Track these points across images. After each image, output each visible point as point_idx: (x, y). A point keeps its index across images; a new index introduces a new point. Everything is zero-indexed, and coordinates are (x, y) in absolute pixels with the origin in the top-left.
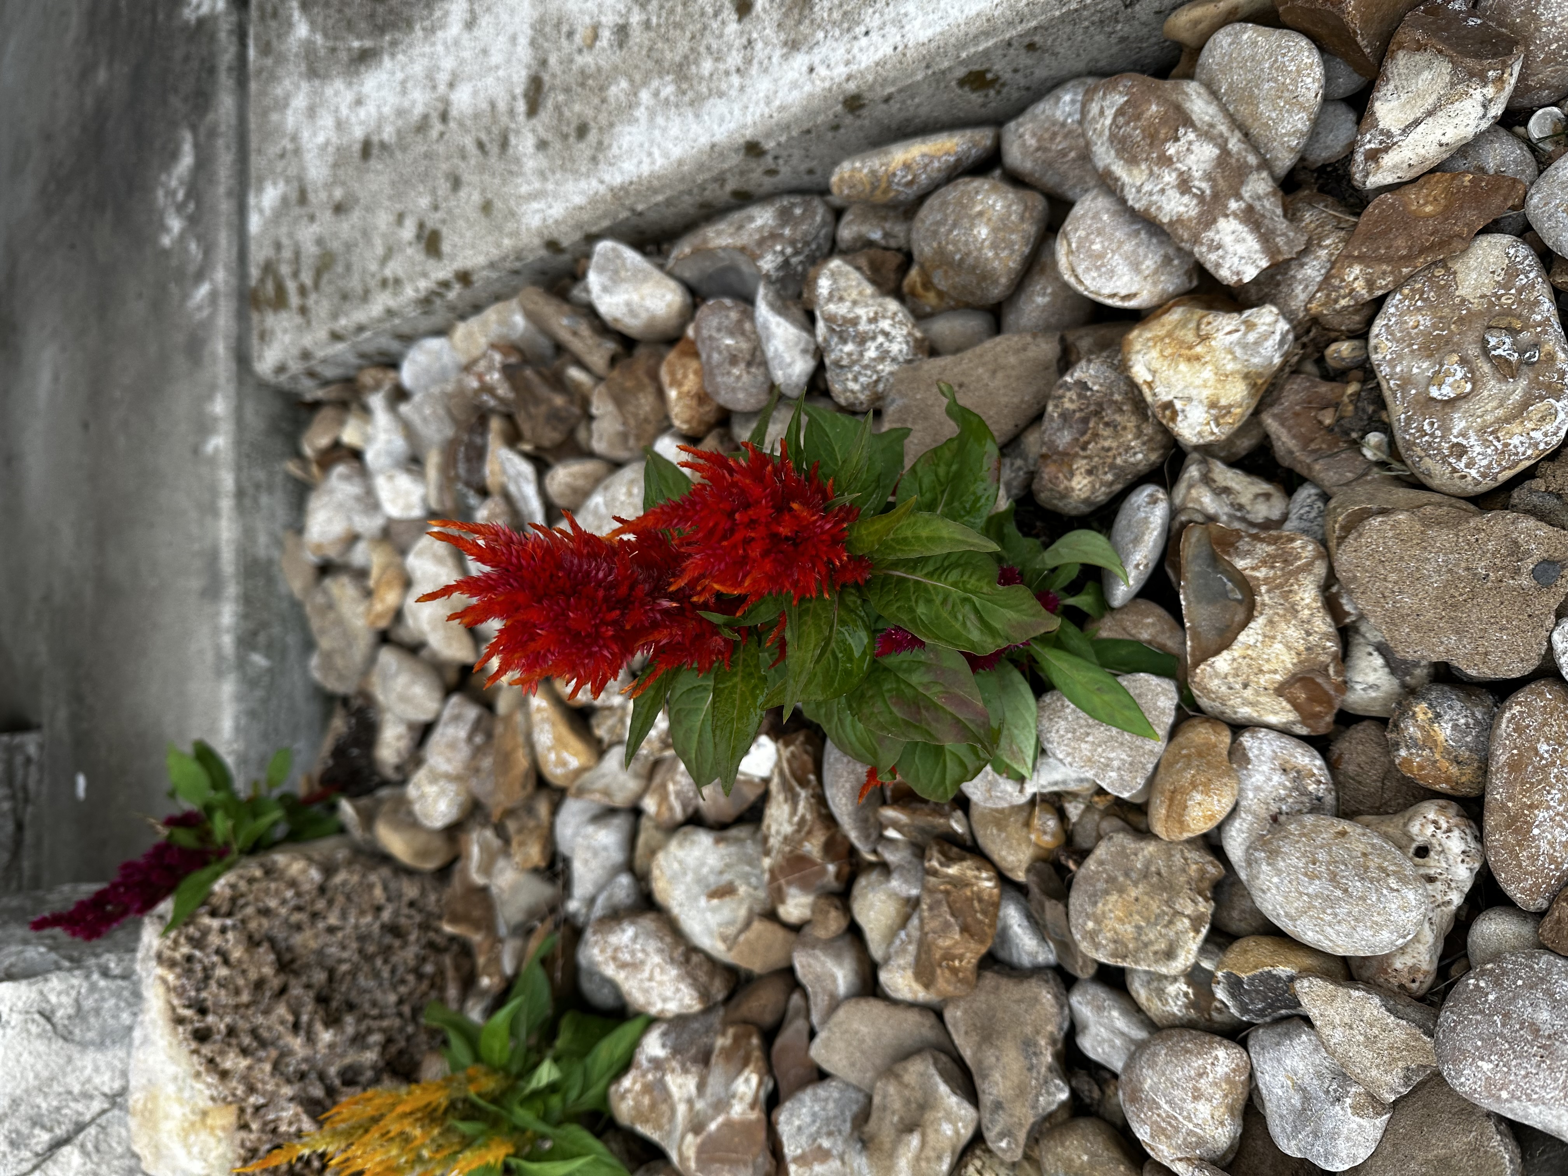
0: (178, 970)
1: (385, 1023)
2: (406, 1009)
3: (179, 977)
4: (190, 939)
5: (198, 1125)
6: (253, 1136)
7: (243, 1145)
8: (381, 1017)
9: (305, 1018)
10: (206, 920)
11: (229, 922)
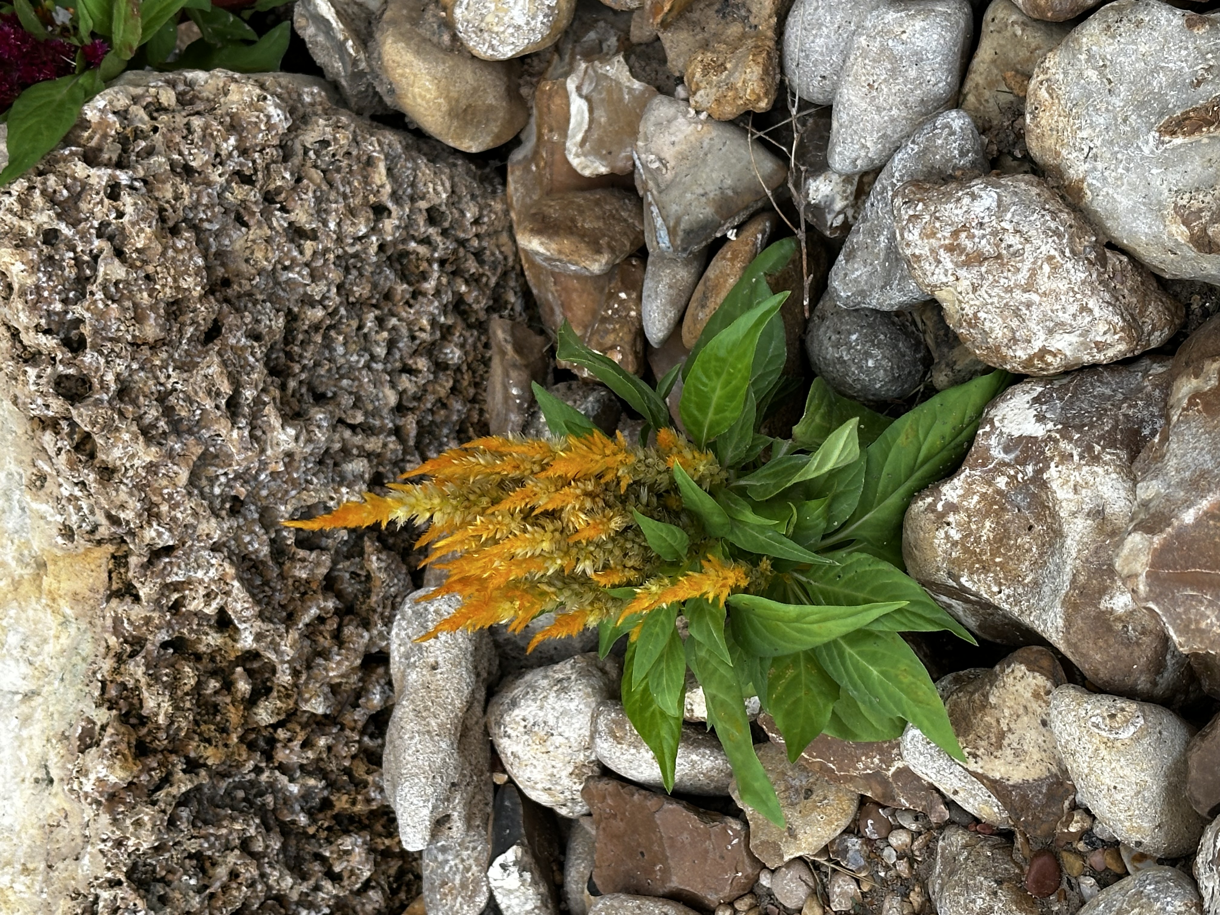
0: (32, 255)
1: (373, 444)
2: (410, 424)
3: (33, 269)
4: (51, 199)
5: (26, 587)
6: (138, 612)
7: (117, 629)
8: (367, 430)
9: (249, 394)
10: (80, 169)
11: (123, 177)
